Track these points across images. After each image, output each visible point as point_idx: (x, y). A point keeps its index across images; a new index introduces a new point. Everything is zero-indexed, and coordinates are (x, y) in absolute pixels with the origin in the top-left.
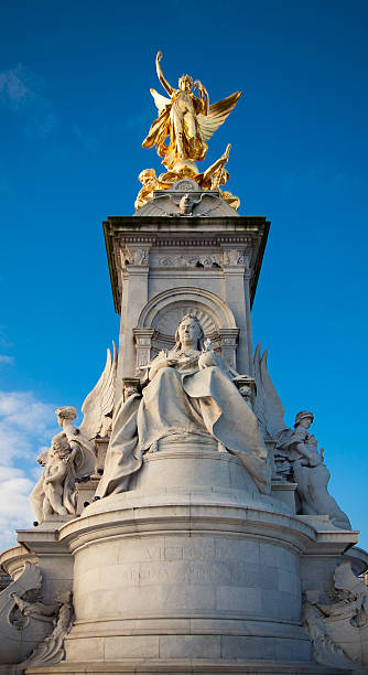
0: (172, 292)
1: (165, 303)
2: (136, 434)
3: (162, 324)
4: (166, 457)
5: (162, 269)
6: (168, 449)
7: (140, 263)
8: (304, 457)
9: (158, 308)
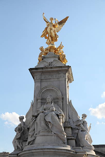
0: (46, 87)
1: (44, 90)
2: (34, 130)
3: (44, 95)
4: (40, 136)
5: (44, 80)
6: (41, 134)
7: (38, 79)
8: (82, 128)
9: (43, 91)
